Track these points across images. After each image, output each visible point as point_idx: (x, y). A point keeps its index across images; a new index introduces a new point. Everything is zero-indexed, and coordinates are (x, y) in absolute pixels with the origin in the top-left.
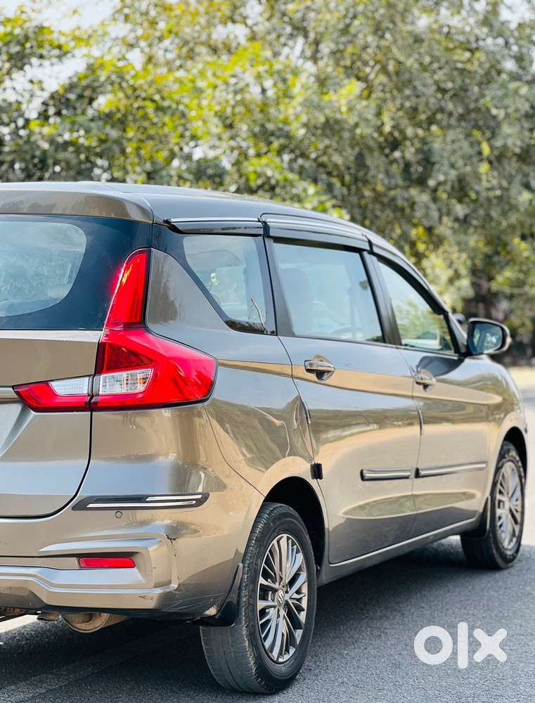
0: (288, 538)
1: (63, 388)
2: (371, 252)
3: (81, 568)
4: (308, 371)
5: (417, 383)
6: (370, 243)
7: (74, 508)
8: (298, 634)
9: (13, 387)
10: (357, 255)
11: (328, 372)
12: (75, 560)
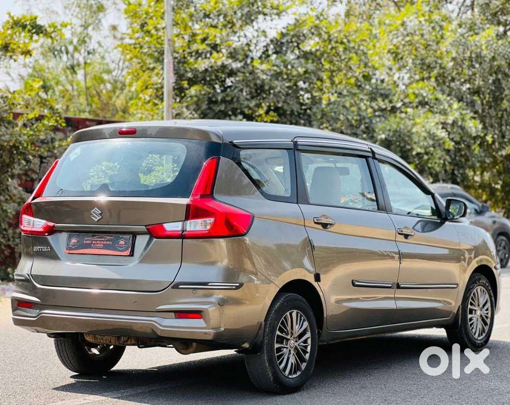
0: (297, 313)
1: (170, 227)
2: (374, 158)
3: (176, 318)
4: (316, 223)
5: (399, 234)
6: (373, 152)
7: (173, 288)
8: (303, 366)
9: (146, 226)
10: (364, 159)
11: (331, 224)
12: (173, 314)
